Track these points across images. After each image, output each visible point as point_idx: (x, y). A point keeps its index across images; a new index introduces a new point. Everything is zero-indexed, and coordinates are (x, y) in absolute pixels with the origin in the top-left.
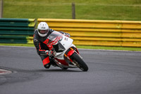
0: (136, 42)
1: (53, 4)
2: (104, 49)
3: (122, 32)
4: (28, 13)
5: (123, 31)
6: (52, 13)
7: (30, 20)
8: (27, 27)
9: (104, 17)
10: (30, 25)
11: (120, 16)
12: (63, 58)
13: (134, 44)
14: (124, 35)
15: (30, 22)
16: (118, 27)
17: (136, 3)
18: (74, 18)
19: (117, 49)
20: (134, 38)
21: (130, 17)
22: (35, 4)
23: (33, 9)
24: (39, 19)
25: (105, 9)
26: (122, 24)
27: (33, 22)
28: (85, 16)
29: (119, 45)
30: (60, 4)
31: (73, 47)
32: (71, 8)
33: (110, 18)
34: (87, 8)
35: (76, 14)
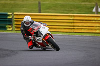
0: (84, 29)
1: (25, 3)
2: (61, 34)
3: (74, 22)
4: (7, 9)
7: (9, 14)
8: (7, 19)
9: (61, 12)
10: (9, 17)
11: (72, 11)
12: (41, 42)
13: (83, 31)
14: (75, 24)
15: (9, 15)
17: (84, 2)
18: (40, 13)
19: (71, 34)
20: (82, 26)
21: (80, 11)
22: (13, 2)
23: (11, 6)
24: (15, 13)
25: (62, 6)
26: (74, 16)
27: (11, 15)
28: (48, 11)
29: (72, 31)
30: (30, 3)
31: (49, 34)
32: (38, 5)
33: (66, 12)
34: (49, 5)
35: (42, 9)
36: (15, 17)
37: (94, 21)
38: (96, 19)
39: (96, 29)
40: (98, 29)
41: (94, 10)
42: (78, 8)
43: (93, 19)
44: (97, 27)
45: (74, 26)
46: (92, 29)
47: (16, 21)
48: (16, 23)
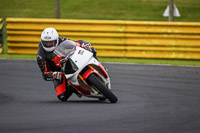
0: (146, 51)
3: (125, 38)
5: (127, 35)
6: (27, 10)
11: (123, 14)
13: (144, 55)
14: (129, 42)
16: (121, 30)
18: (58, 18)
20: (142, 46)
21: (138, 15)
24: (8, 19)
25: (102, 4)
26: (126, 25)
33: (109, 17)
35: (61, 11)
36: (8, 27)
37: (166, 36)
38: (169, 31)
39: (169, 52)
40: (173, 51)
41: (166, 13)
42: (133, 8)
43: (163, 30)
44: (171, 46)
45: (126, 45)
46: (161, 51)
47: (9, 35)
48: (9, 38)
